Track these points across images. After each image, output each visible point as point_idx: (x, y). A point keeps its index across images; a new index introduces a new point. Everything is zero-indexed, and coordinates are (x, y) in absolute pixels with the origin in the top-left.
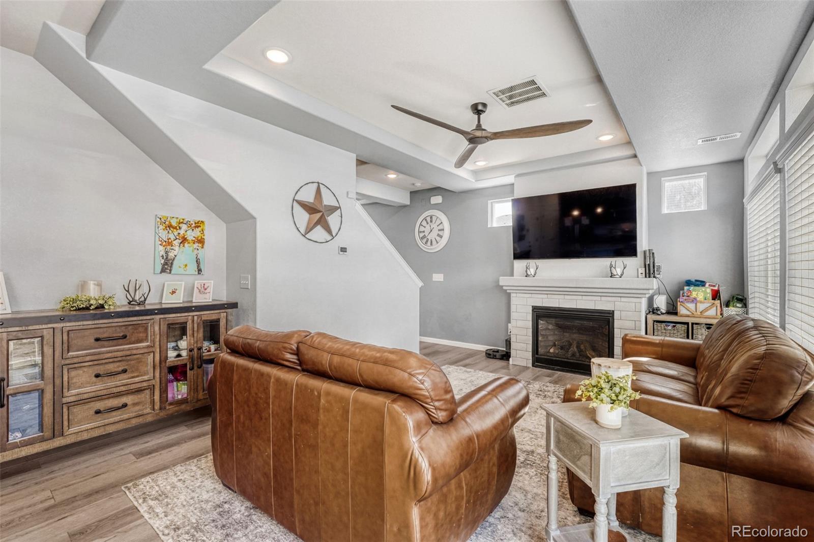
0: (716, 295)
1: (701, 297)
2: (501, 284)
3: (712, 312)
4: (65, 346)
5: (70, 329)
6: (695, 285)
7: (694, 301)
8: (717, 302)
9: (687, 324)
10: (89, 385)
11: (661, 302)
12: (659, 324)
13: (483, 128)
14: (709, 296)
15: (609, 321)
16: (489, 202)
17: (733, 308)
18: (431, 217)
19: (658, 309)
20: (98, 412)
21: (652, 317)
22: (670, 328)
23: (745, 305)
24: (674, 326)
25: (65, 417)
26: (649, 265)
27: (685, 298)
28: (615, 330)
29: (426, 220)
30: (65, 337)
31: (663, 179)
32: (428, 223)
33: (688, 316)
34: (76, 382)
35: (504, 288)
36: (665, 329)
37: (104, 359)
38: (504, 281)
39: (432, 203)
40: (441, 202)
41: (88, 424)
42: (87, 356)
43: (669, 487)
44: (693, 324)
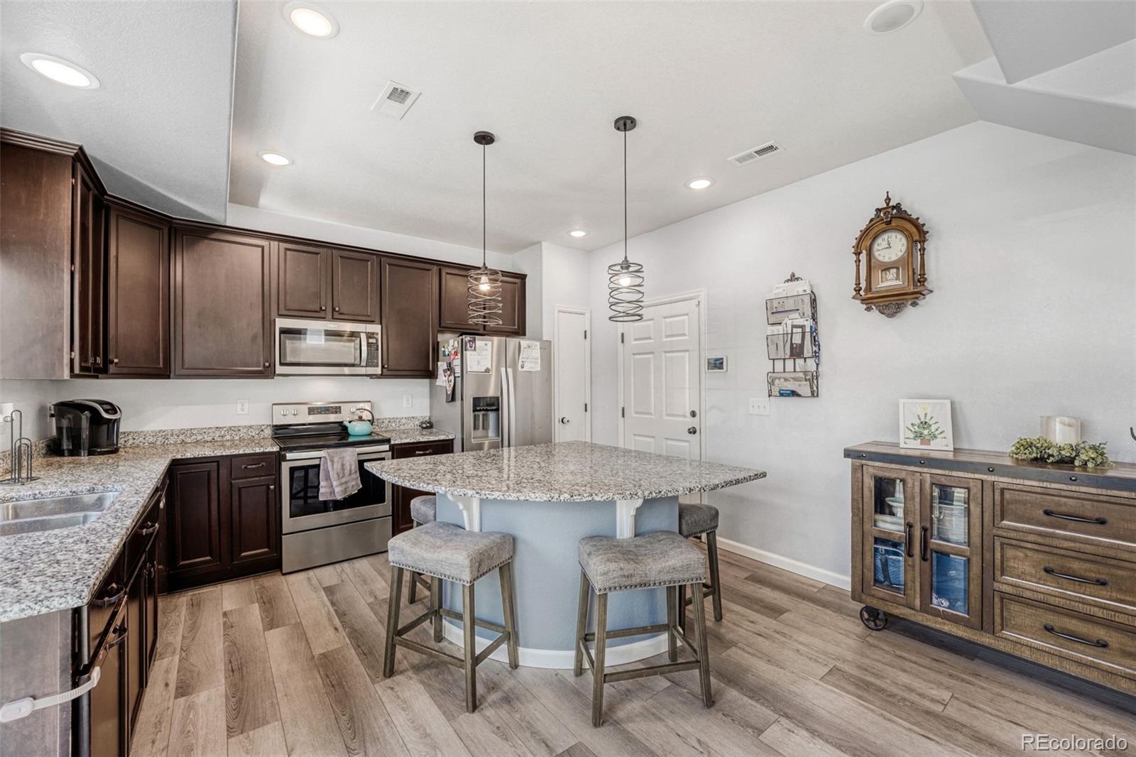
4: (998, 508)
5: (1005, 487)
10: (1034, 580)
20: (1049, 629)
25: (997, 611)
30: (998, 497)
34: (1014, 567)
37: (1062, 549)
41: (1032, 638)
42: (1030, 533)
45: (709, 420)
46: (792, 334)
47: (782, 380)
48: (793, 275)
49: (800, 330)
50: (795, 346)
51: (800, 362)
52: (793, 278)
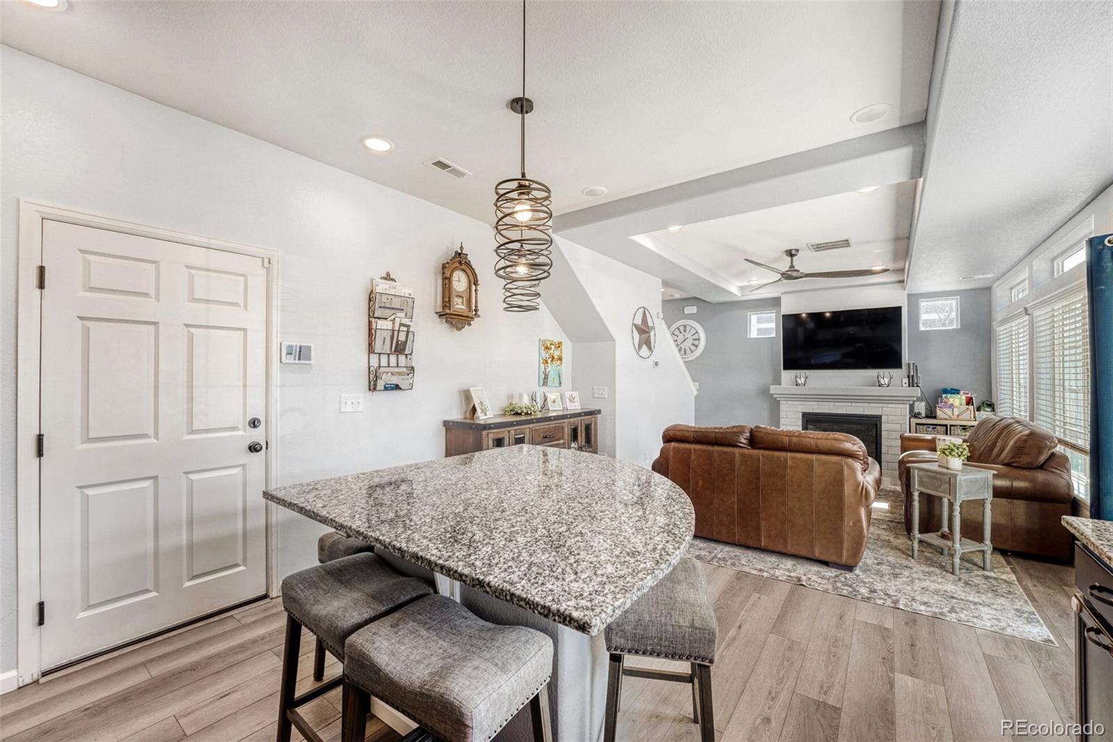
0: (969, 401)
1: (957, 403)
2: (771, 392)
3: (966, 415)
5: (535, 429)
6: (952, 393)
7: (952, 406)
8: (971, 407)
9: (946, 426)
11: (921, 407)
12: (921, 427)
13: (796, 268)
14: (964, 402)
15: (877, 425)
16: (749, 313)
17: (984, 412)
18: (685, 327)
19: (919, 414)
21: (914, 421)
22: (930, 429)
23: (993, 410)
24: (934, 428)
26: (913, 376)
27: (943, 404)
28: (883, 432)
29: (679, 329)
30: (533, 435)
31: (920, 300)
32: (681, 333)
33: (946, 419)
35: (775, 396)
36: (926, 430)
38: (774, 390)
39: (686, 312)
40: (695, 312)
43: (987, 499)
44: (951, 426)
45: (279, 429)
46: (399, 331)
47: (389, 374)
48: (388, 274)
49: (405, 329)
50: (400, 342)
51: (402, 358)
52: (388, 277)
